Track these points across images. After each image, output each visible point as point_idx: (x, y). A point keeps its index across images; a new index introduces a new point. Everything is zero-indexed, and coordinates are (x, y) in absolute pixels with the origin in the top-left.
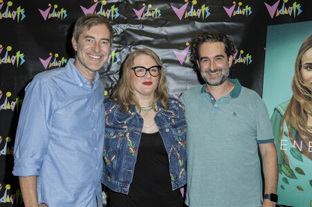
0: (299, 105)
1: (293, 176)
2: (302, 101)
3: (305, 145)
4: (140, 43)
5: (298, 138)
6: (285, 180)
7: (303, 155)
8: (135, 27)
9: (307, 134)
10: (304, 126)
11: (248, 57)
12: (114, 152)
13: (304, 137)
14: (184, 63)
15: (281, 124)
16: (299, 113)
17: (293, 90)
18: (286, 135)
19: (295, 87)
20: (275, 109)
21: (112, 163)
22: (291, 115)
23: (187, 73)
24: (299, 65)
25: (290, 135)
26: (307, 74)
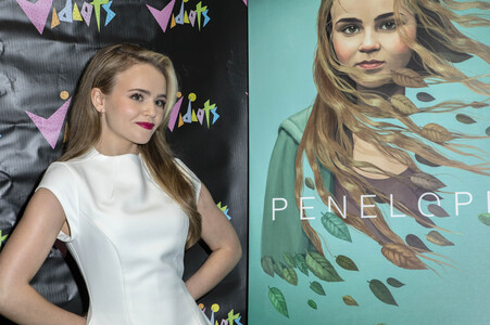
0: (332, 115)
1: (334, 277)
2: (338, 106)
3: (354, 204)
5: (336, 191)
6: (317, 287)
7: (352, 230)
9: (356, 179)
10: (347, 163)
11: (201, 10)
13: (349, 187)
14: (46, 30)
15: (297, 162)
16: (333, 134)
17: (317, 81)
18: (309, 186)
19: (320, 75)
20: (281, 129)
22: (316, 140)
23: (56, 54)
24: (326, 25)
25: (319, 184)
26: (346, 44)
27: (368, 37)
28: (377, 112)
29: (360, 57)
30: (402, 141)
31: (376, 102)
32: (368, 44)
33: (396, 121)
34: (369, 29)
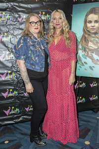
1: (83, 65)
2: (87, 36)
3: (88, 53)
4: (20, 11)
5: (85, 50)
6: (80, 67)
7: (87, 58)
8: (17, 4)
9: (89, 49)
10: (87, 46)
12: (37, 56)
13: (87, 50)
16: (85, 41)
18: (80, 49)
19: (84, 30)
21: (36, 60)
22: (82, 42)
24: (86, 22)
25: (82, 49)
26: (89, 25)
27: (93, 24)
28: (93, 37)
29: (91, 27)
30: (97, 43)
31: (93, 36)
32: (93, 25)
33: (97, 39)
34: (93, 23)
